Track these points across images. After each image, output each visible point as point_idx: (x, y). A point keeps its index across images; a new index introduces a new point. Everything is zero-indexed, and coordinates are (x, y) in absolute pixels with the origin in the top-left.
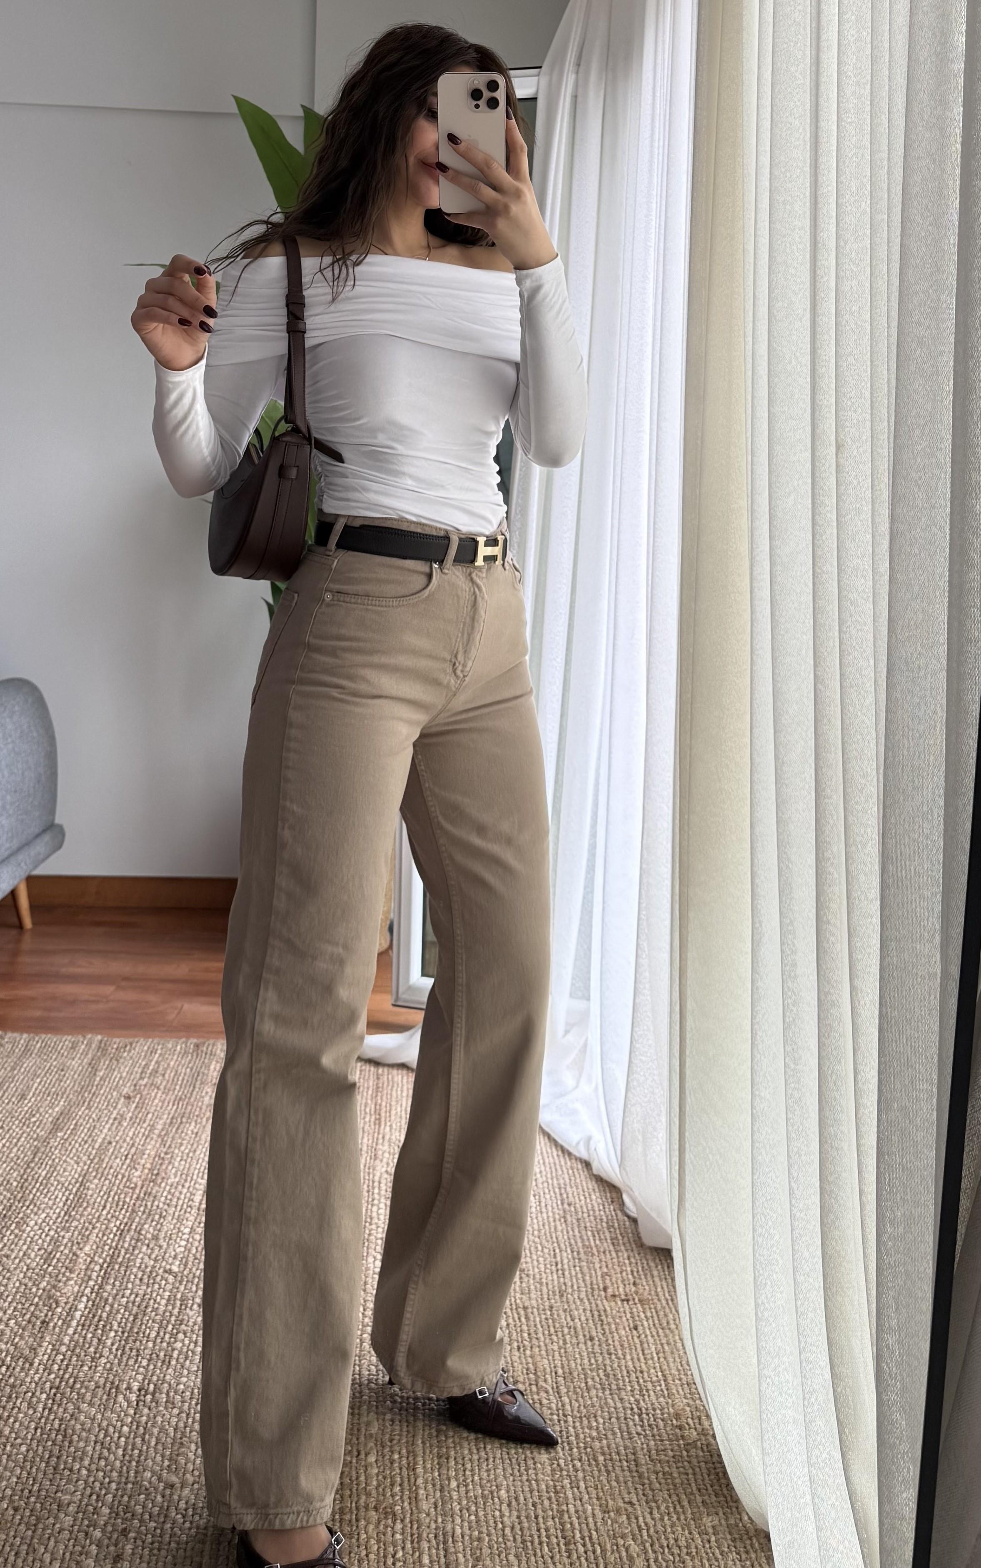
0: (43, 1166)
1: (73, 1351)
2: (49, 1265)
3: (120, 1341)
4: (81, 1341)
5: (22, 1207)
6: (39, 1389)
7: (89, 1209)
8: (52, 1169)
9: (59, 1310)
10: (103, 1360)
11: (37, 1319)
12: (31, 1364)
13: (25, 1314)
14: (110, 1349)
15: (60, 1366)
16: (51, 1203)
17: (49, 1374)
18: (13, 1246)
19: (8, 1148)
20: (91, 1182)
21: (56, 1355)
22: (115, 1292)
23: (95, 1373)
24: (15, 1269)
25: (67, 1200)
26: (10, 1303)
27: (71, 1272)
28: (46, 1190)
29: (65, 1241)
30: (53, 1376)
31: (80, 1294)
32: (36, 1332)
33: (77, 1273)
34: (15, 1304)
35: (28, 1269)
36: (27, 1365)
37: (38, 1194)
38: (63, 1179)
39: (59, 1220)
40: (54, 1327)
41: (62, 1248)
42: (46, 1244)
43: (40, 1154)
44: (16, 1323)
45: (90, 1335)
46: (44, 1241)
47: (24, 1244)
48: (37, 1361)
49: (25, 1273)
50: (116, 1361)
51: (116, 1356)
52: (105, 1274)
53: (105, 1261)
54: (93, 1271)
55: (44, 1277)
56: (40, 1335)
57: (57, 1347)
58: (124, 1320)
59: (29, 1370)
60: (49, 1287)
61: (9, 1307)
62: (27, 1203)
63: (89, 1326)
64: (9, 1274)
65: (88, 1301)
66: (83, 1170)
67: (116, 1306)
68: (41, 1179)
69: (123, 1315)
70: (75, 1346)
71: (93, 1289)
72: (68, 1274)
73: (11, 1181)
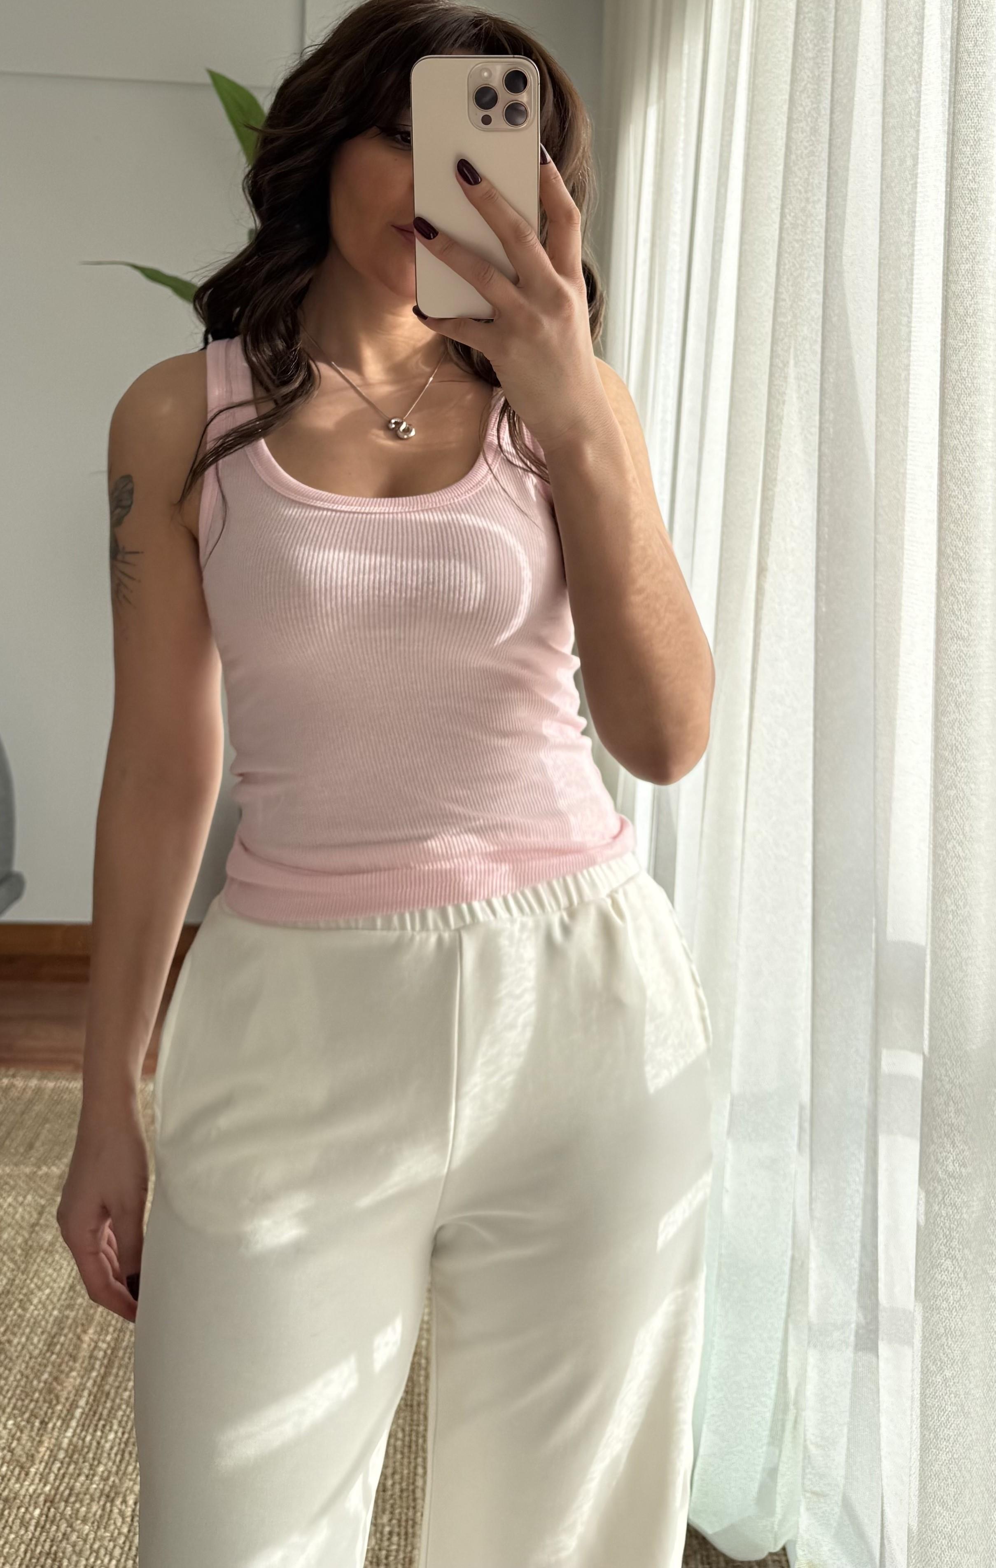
1: (71, 1457)
2: (53, 1353)
3: (120, 1444)
4: (80, 1442)
5: (26, 1280)
6: (32, 1502)
9: (59, 1407)
10: (101, 1469)
11: (36, 1418)
12: (27, 1474)
13: (24, 1413)
14: (109, 1454)
15: (56, 1475)
17: (45, 1485)
18: (16, 1329)
21: (53, 1463)
22: (117, 1384)
23: (91, 1484)
24: (18, 1357)
26: (10, 1399)
27: (75, 1361)
29: (70, 1321)
30: (48, 1488)
31: (82, 1387)
32: (34, 1434)
33: (80, 1361)
34: (14, 1401)
35: (30, 1358)
36: (23, 1475)
39: (64, 1296)
40: (53, 1429)
41: (66, 1331)
42: (49, 1326)
44: (14, 1424)
45: (88, 1438)
46: (47, 1322)
47: (27, 1326)
48: (33, 1470)
49: (27, 1363)
50: (114, 1469)
51: (114, 1462)
52: (110, 1360)
53: (109, 1344)
54: (96, 1359)
55: (46, 1366)
56: (38, 1439)
57: (55, 1451)
58: (125, 1419)
59: (24, 1480)
60: (50, 1380)
61: (9, 1403)
62: (31, 1275)
63: (89, 1426)
64: (10, 1365)
65: (89, 1395)
67: (118, 1401)
69: (125, 1411)
70: (74, 1451)
71: (95, 1382)
72: (71, 1363)
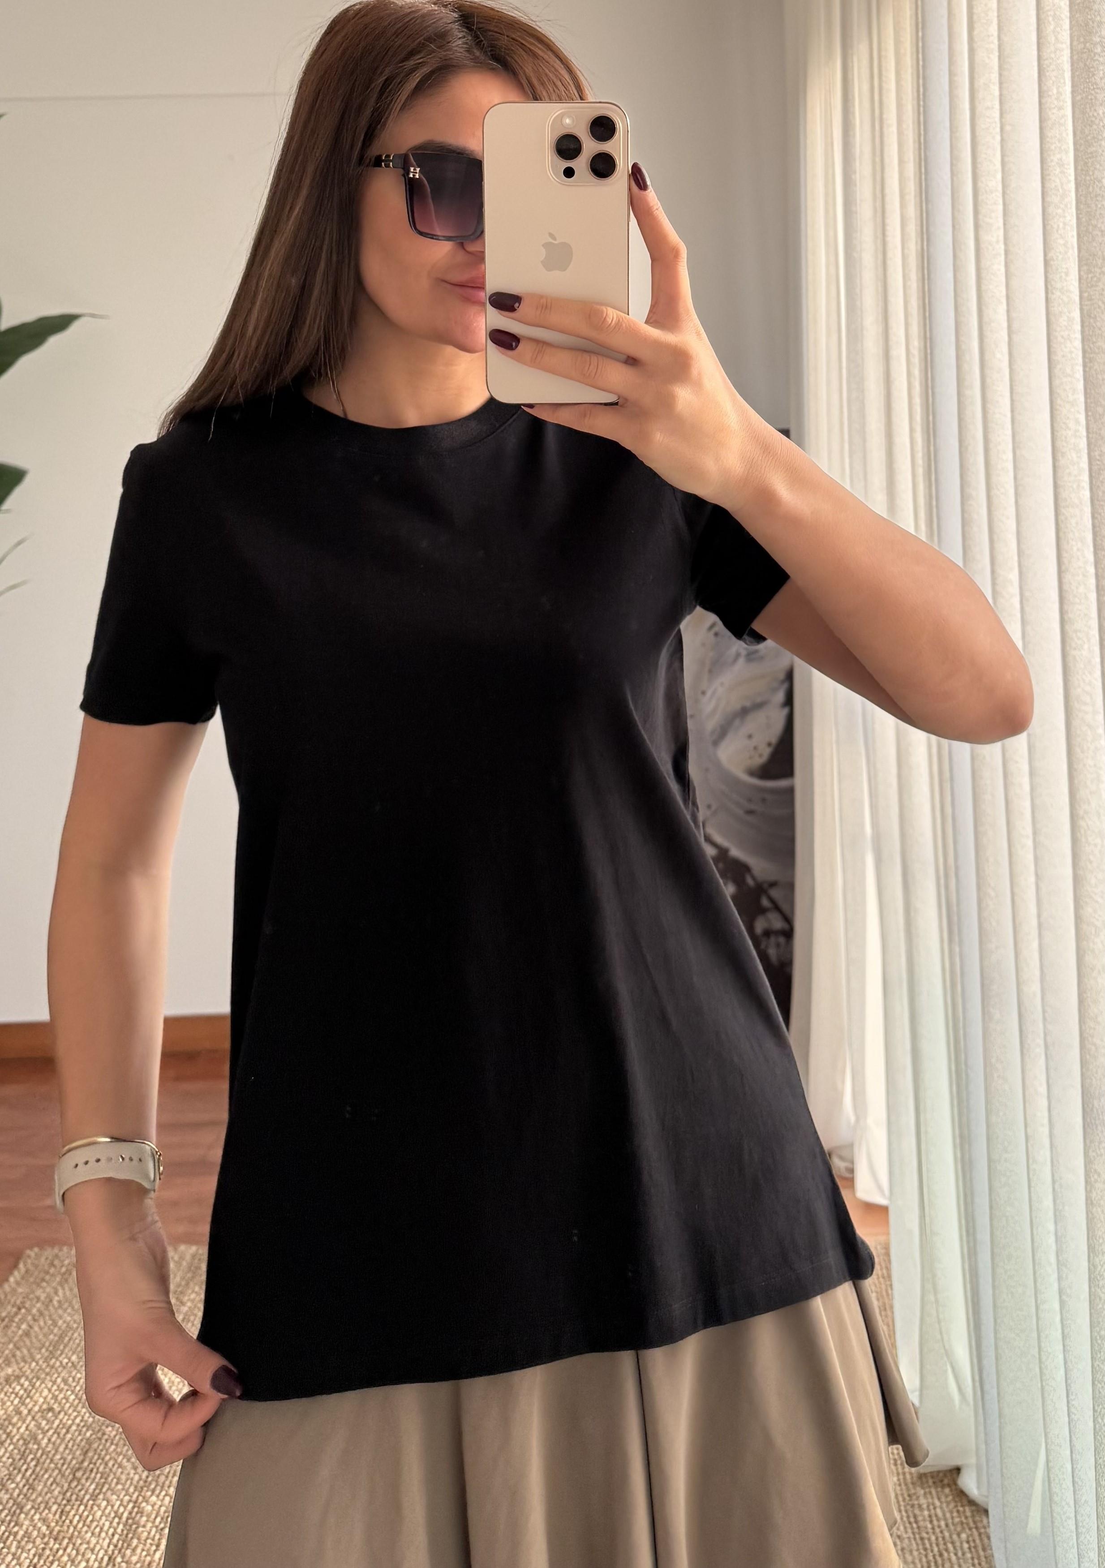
0: (93, 1475)
7: (139, 1551)
8: (103, 1480)
16: (94, 1541)
19: (54, 1444)
20: (147, 1502)
25: (113, 1535)
28: (90, 1518)
37: (80, 1525)
38: (115, 1497)
43: (90, 1454)
66: (140, 1479)
68: (87, 1497)
73: (51, 1504)
